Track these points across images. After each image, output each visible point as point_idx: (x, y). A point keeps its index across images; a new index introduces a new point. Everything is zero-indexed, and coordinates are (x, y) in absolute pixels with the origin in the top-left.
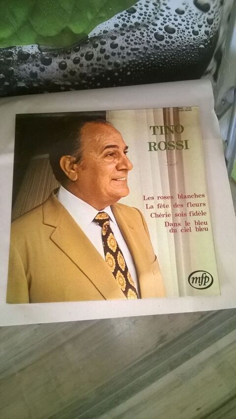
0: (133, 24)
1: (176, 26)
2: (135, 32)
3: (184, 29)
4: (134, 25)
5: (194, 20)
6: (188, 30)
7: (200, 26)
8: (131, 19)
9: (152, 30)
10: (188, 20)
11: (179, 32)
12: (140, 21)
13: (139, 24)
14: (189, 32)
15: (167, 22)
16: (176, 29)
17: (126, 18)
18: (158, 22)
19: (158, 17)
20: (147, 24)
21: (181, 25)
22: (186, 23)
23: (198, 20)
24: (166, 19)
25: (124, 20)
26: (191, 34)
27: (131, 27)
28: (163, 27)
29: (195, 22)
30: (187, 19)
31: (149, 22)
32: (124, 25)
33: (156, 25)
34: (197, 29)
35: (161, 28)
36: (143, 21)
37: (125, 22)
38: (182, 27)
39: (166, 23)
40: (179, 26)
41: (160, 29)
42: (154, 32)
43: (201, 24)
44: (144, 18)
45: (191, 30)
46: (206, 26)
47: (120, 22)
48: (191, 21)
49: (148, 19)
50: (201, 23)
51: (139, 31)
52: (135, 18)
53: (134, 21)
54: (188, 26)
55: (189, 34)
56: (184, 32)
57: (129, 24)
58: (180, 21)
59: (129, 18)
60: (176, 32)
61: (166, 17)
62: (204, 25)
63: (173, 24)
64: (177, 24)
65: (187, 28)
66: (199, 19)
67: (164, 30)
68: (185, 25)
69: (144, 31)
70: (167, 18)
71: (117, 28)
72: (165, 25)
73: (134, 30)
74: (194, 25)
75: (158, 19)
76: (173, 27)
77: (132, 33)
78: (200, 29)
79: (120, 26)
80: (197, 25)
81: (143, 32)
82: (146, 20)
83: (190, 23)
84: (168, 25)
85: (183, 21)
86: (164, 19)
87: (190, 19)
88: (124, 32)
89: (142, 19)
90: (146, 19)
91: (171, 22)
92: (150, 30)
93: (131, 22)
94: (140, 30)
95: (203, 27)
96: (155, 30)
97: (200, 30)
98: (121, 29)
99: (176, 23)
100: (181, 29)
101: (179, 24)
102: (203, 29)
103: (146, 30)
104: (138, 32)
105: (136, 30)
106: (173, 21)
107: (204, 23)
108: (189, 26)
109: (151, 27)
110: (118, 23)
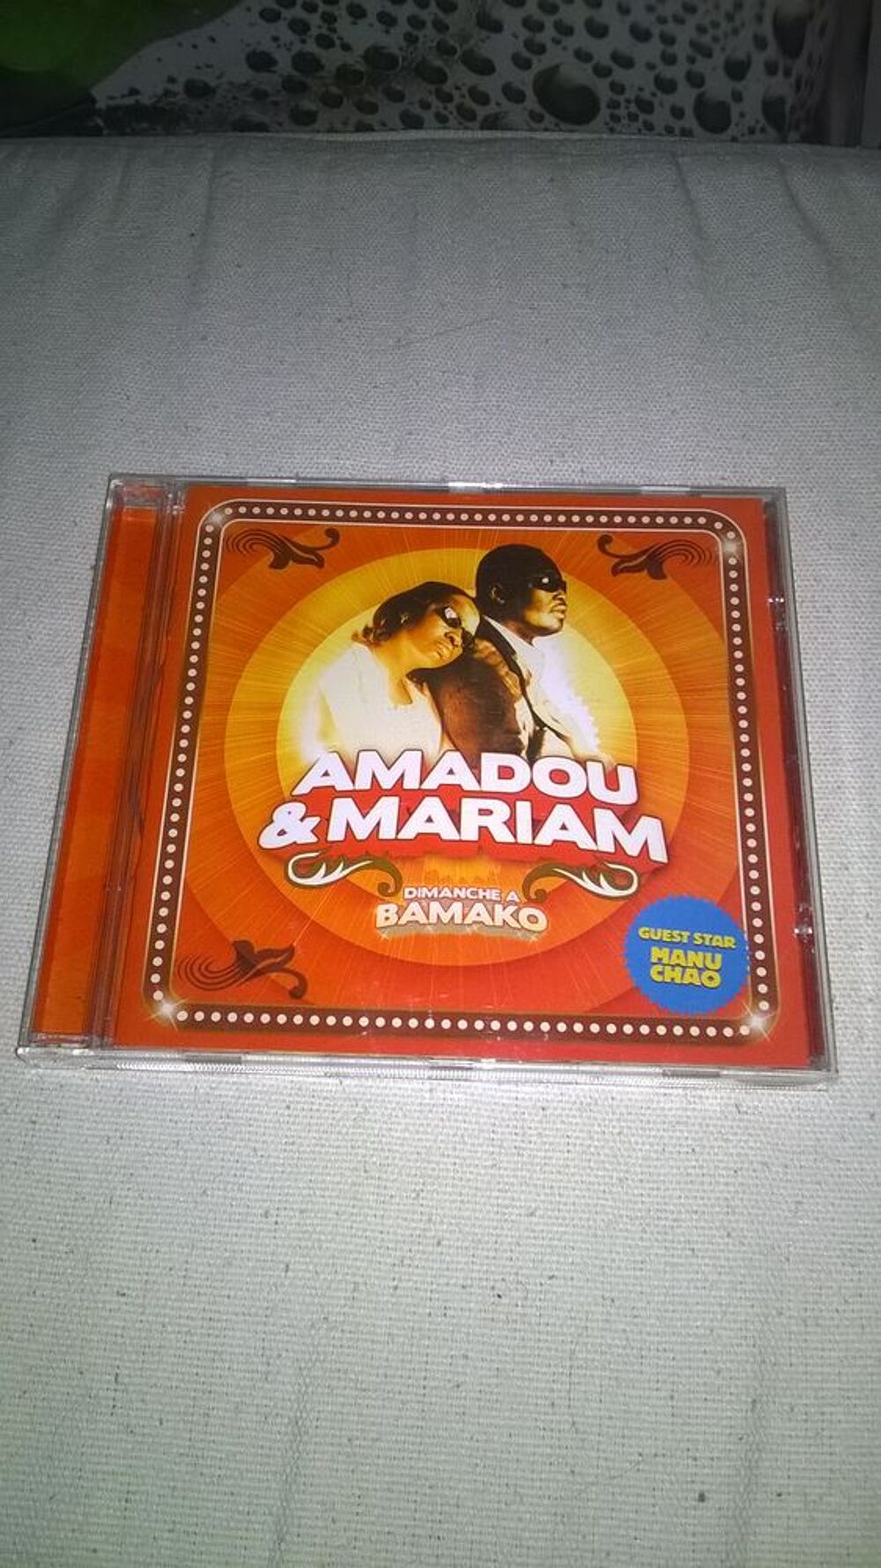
0: (354, 60)
1: (602, 72)
2: (372, 108)
3: (650, 87)
4: (361, 67)
5: (701, 30)
6: (670, 100)
7: (737, 70)
8: (344, 26)
9: (469, 102)
10: (671, 27)
11: (622, 112)
12: (393, 42)
13: (392, 61)
14: (678, 113)
15: (549, 45)
16: (602, 88)
17: (315, 20)
18: (500, 48)
19: (495, 14)
20: (438, 63)
21: (626, 62)
22: (654, 49)
23: (725, 26)
24: (540, 27)
25: (300, 27)
26: (690, 121)
27: (343, 73)
28: (525, 80)
29: (706, 39)
30: (662, 21)
31: (445, 50)
32: (305, 63)
33: (486, 68)
34: (719, 86)
35: (517, 84)
36: (411, 39)
37: (311, 47)
38: (637, 80)
39: (541, 49)
40: (619, 74)
41: (513, 95)
42: (482, 112)
43: (740, 55)
44: (416, 22)
45: (685, 96)
46: (771, 69)
47: (282, 44)
48: (684, 34)
49: (441, 27)
50: (741, 46)
51: (398, 108)
52: (363, 23)
53: (362, 36)
54: (668, 72)
55: (678, 125)
56: (646, 107)
57: (332, 59)
58: (619, 38)
59: (329, 19)
60: (605, 112)
61: (538, 15)
62: (759, 60)
63: (582, 56)
64: (606, 61)
65: (666, 86)
66: (730, 18)
67: (532, 102)
68: (651, 67)
69: (425, 105)
70: (549, 21)
71: (265, 76)
72: (539, 64)
73: (367, 97)
74: (702, 65)
75: (497, 27)
76: (579, 74)
77: (356, 116)
78: (739, 86)
79: (284, 64)
80: (719, 59)
81: (416, 110)
82: (429, 35)
83: (681, 50)
84: (555, 69)
85: (641, 35)
86: (528, 23)
87: (679, 21)
88: (308, 104)
89: (403, 27)
90: (429, 30)
91: (572, 43)
92: (457, 100)
93: (346, 47)
94: (398, 97)
95: (750, 75)
96: (483, 99)
97: (738, 97)
98: (294, 87)
99: (601, 51)
100: (630, 94)
101: (616, 57)
102: (756, 86)
103: (433, 99)
104: (390, 111)
105: (378, 97)
106: (581, 39)
107: (760, 43)
108: (677, 72)
109: (458, 77)
110: (267, 46)
